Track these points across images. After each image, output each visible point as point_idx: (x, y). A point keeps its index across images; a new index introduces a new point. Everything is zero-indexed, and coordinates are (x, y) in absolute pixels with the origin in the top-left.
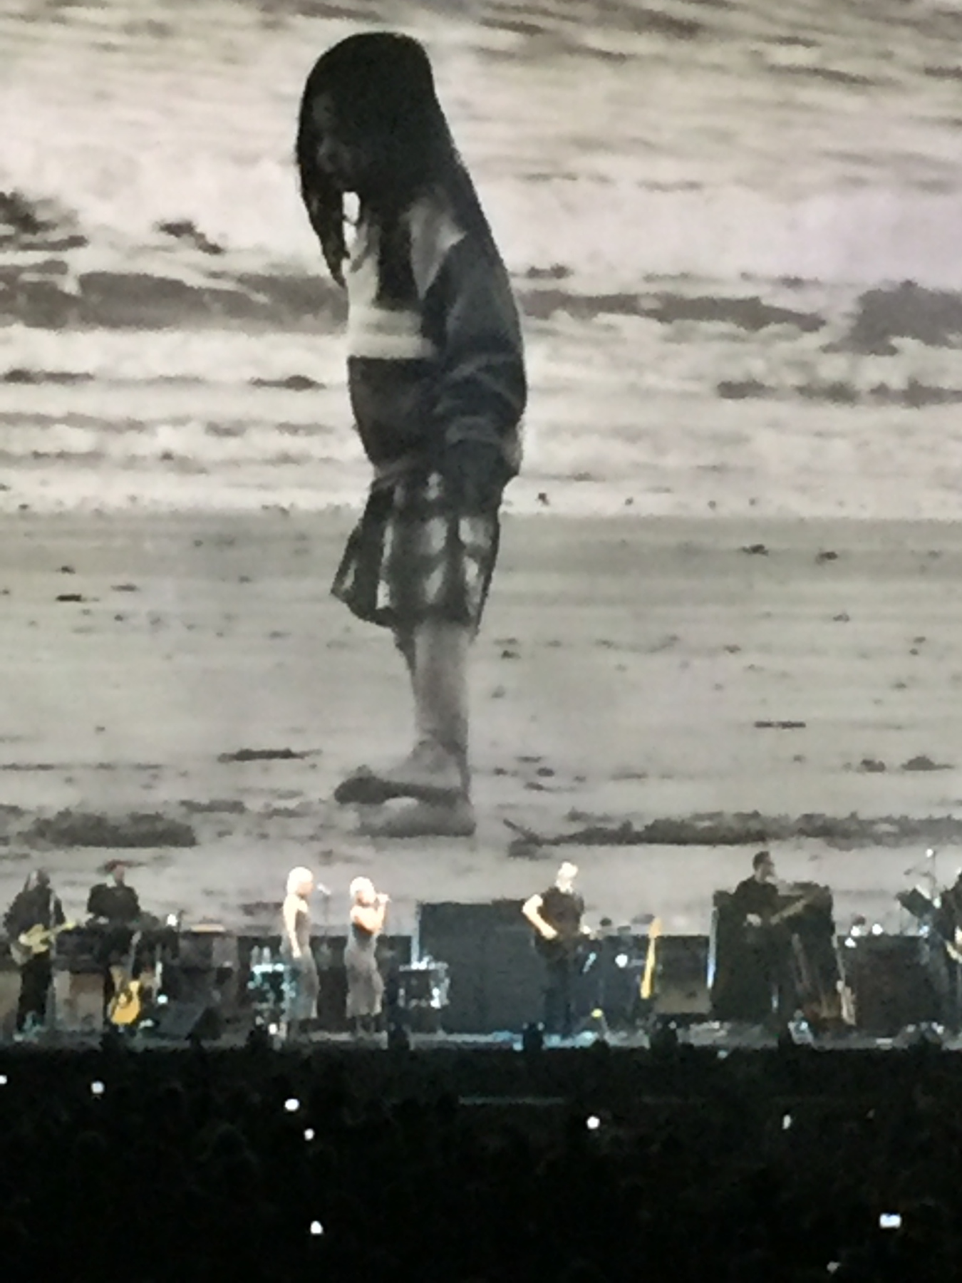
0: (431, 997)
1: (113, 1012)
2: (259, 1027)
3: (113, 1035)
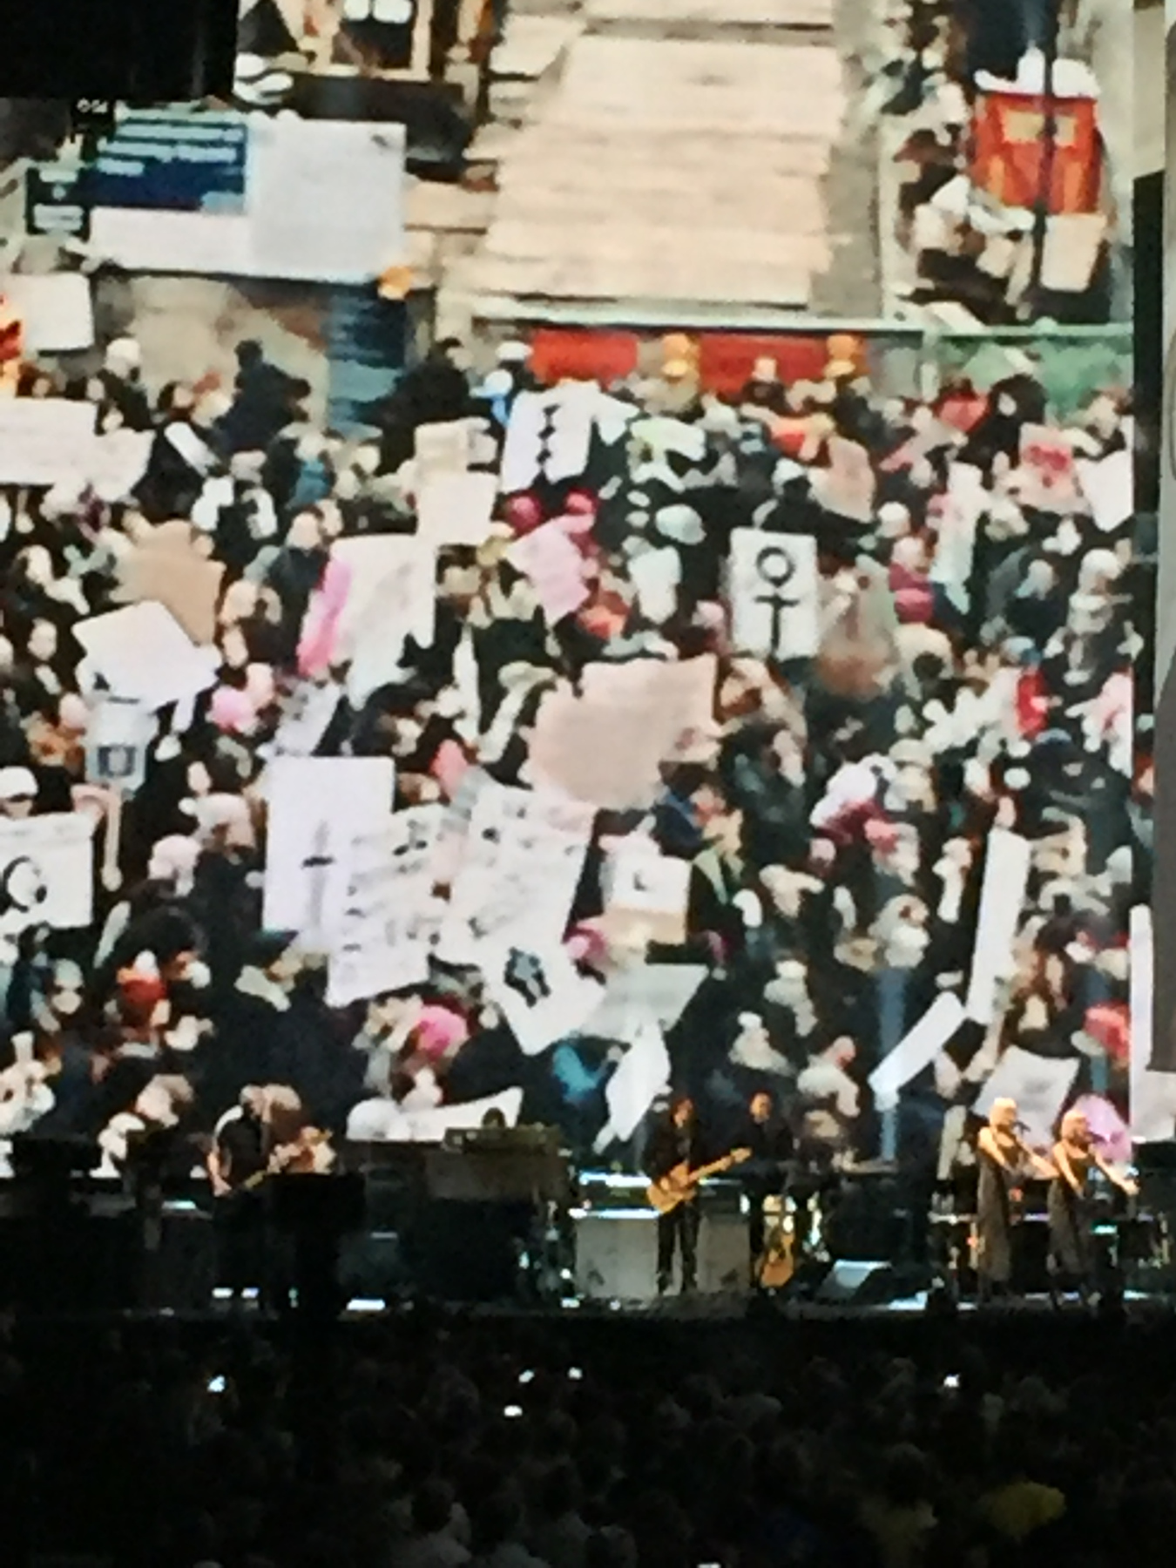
0: (1151, 1255)
2: (939, 1290)
3: (761, 1302)
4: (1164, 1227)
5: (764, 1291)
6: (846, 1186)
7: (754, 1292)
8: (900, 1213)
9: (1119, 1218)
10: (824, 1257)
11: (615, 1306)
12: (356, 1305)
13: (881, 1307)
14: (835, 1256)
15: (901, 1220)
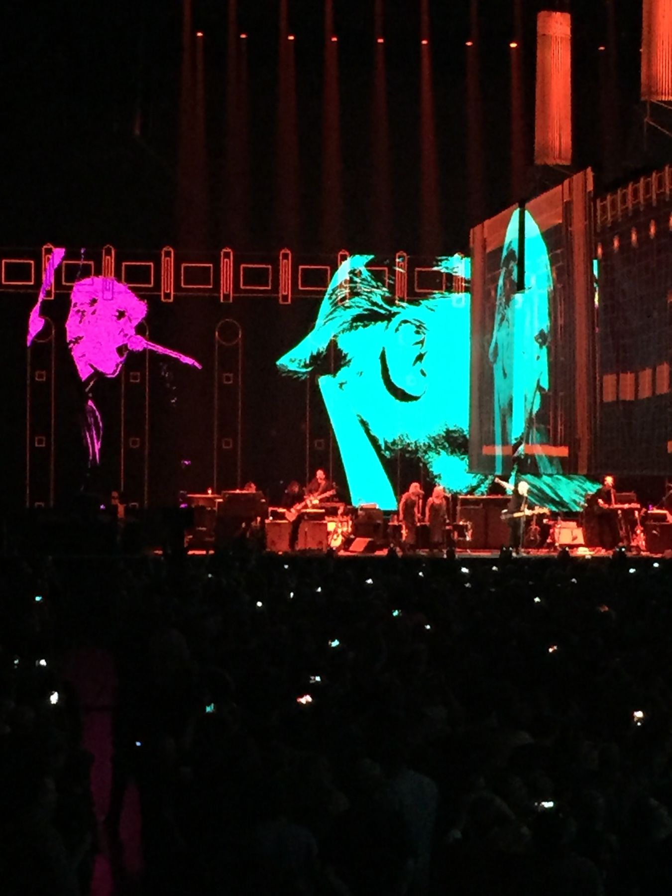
0: (465, 536)
1: (331, 543)
2: (392, 548)
3: (331, 551)
4: (469, 527)
5: (332, 549)
6: (360, 512)
7: (329, 549)
8: (379, 522)
9: (455, 523)
10: (352, 537)
11: (280, 553)
12: (190, 553)
13: (372, 555)
14: (356, 536)
15: (379, 524)
